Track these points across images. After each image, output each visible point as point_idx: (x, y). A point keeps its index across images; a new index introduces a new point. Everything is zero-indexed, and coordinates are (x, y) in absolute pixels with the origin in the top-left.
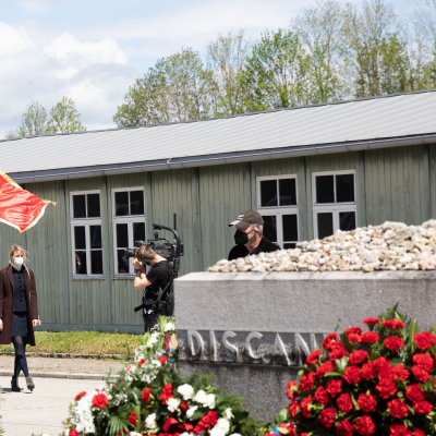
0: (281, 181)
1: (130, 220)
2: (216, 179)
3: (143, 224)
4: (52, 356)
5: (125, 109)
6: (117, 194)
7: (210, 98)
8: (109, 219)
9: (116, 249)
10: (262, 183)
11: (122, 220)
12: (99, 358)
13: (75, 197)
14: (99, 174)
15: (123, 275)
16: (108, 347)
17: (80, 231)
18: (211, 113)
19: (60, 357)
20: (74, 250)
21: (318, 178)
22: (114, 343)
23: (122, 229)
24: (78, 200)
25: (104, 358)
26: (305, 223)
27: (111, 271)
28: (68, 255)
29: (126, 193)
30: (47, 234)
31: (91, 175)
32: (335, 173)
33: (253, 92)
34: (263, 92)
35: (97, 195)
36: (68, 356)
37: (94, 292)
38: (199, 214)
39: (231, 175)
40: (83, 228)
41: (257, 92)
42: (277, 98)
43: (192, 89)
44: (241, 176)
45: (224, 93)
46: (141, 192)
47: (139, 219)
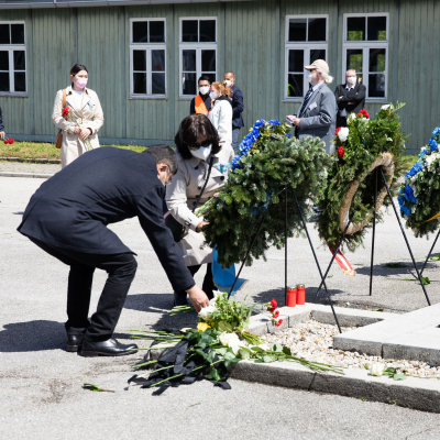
0: (151, 23)
1: (11, 48)
2: (93, 18)
3: (23, 52)
10: (134, 23)
11: (4, 48)
15: (4, 93)
21: (184, 22)
22: (5, 149)
26: (172, 57)
29: (7, 25)
32: (199, 19)
38: (76, 45)
39: (107, 16)
44: (116, 16)
46: (22, 25)
47: (19, 47)
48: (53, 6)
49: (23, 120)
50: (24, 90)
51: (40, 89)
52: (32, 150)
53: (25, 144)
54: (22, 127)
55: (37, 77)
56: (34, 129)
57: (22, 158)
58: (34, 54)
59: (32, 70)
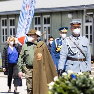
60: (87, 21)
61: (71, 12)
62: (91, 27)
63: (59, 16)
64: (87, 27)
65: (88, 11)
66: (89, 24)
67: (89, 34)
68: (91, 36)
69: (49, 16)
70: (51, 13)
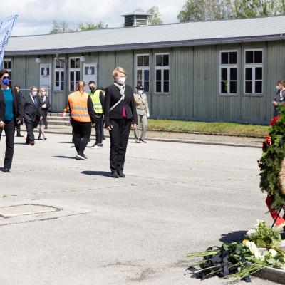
1: (254, 66)
3: (261, 68)
4: (211, 134)
5: (183, 13)
6: (247, 52)
7: (226, 8)
8: (242, 65)
9: (245, 80)
11: (249, 66)
12: (239, 136)
13: (222, 54)
14: (240, 42)
15: (248, 94)
16: (243, 131)
17: (224, 71)
18: (226, 15)
19: (216, 135)
20: (220, 80)
22: (246, 129)
23: (249, 71)
24: (224, 56)
25: (241, 136)
27: (241, 92)
28: (217, 83)
29: (252, 52)
30: (205, 72)
31: (235, 42)
33: (249, 5)
34: (254, 6)
35: (236, 53)
36: (220, 135)
37: (231, 102)
40: (226, 70)
41: (251, 6)
42: (261, 9)
43: (217, 3)
45: (234, 6)
46: (261, 52)
47: (259, 65)
48: (279, 39)
49: (259, 111)
50: (261, 92)
51: (271, 92)
52: (263, 130)
53: (258, 126)
54: (259, 115)
55: (269, 84)
56: (266, 117)
57: (256, 135)
58: (267, 69)
59: (266, 79)
60: (58, 67)
61: (39, 56)
62: (62, 73)
63: (24, 60)
64: (57, 73)
65: (61, 55)
66: (60, 70)
67: (60, 81)
68: (62, 83)
69: (10, 60)
70: (13, 57)
